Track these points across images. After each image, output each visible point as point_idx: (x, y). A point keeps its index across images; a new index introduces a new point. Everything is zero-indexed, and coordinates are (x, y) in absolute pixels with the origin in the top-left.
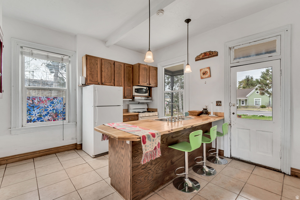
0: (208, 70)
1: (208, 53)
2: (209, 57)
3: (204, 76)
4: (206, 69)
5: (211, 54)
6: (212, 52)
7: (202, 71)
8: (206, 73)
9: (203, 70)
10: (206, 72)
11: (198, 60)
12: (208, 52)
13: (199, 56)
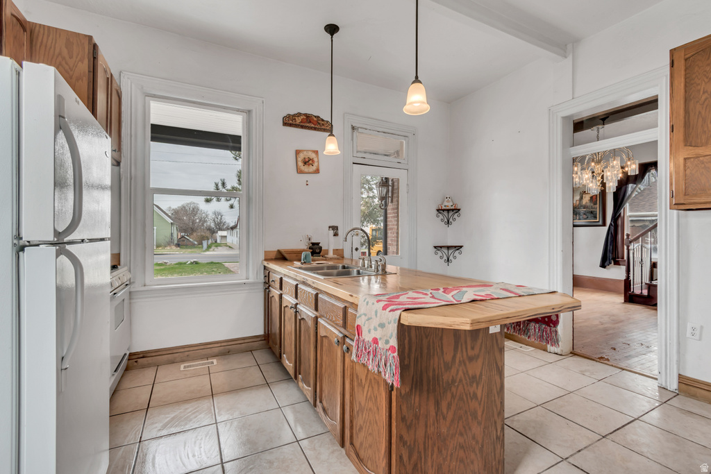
0: (313, 156)
1: (315, 119)
2: (315, 129)
3: (305, 168)
4: (310, 153)
5: (319, 124)
6: (323, 120)
7: (301, 156)
8: (311, 162)
9: (305, 153)
10: (310, 159)
11: (291, 125)
12: (315, 117)
13: (294, 115)
